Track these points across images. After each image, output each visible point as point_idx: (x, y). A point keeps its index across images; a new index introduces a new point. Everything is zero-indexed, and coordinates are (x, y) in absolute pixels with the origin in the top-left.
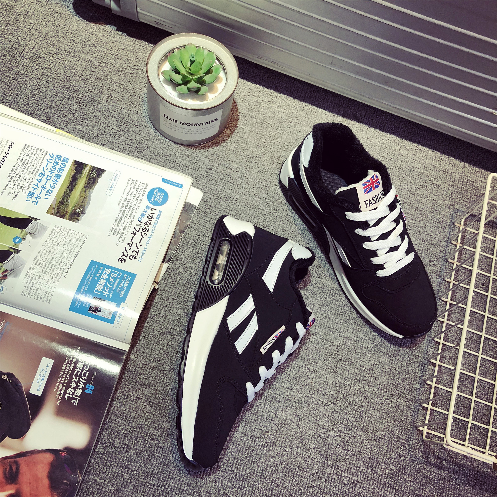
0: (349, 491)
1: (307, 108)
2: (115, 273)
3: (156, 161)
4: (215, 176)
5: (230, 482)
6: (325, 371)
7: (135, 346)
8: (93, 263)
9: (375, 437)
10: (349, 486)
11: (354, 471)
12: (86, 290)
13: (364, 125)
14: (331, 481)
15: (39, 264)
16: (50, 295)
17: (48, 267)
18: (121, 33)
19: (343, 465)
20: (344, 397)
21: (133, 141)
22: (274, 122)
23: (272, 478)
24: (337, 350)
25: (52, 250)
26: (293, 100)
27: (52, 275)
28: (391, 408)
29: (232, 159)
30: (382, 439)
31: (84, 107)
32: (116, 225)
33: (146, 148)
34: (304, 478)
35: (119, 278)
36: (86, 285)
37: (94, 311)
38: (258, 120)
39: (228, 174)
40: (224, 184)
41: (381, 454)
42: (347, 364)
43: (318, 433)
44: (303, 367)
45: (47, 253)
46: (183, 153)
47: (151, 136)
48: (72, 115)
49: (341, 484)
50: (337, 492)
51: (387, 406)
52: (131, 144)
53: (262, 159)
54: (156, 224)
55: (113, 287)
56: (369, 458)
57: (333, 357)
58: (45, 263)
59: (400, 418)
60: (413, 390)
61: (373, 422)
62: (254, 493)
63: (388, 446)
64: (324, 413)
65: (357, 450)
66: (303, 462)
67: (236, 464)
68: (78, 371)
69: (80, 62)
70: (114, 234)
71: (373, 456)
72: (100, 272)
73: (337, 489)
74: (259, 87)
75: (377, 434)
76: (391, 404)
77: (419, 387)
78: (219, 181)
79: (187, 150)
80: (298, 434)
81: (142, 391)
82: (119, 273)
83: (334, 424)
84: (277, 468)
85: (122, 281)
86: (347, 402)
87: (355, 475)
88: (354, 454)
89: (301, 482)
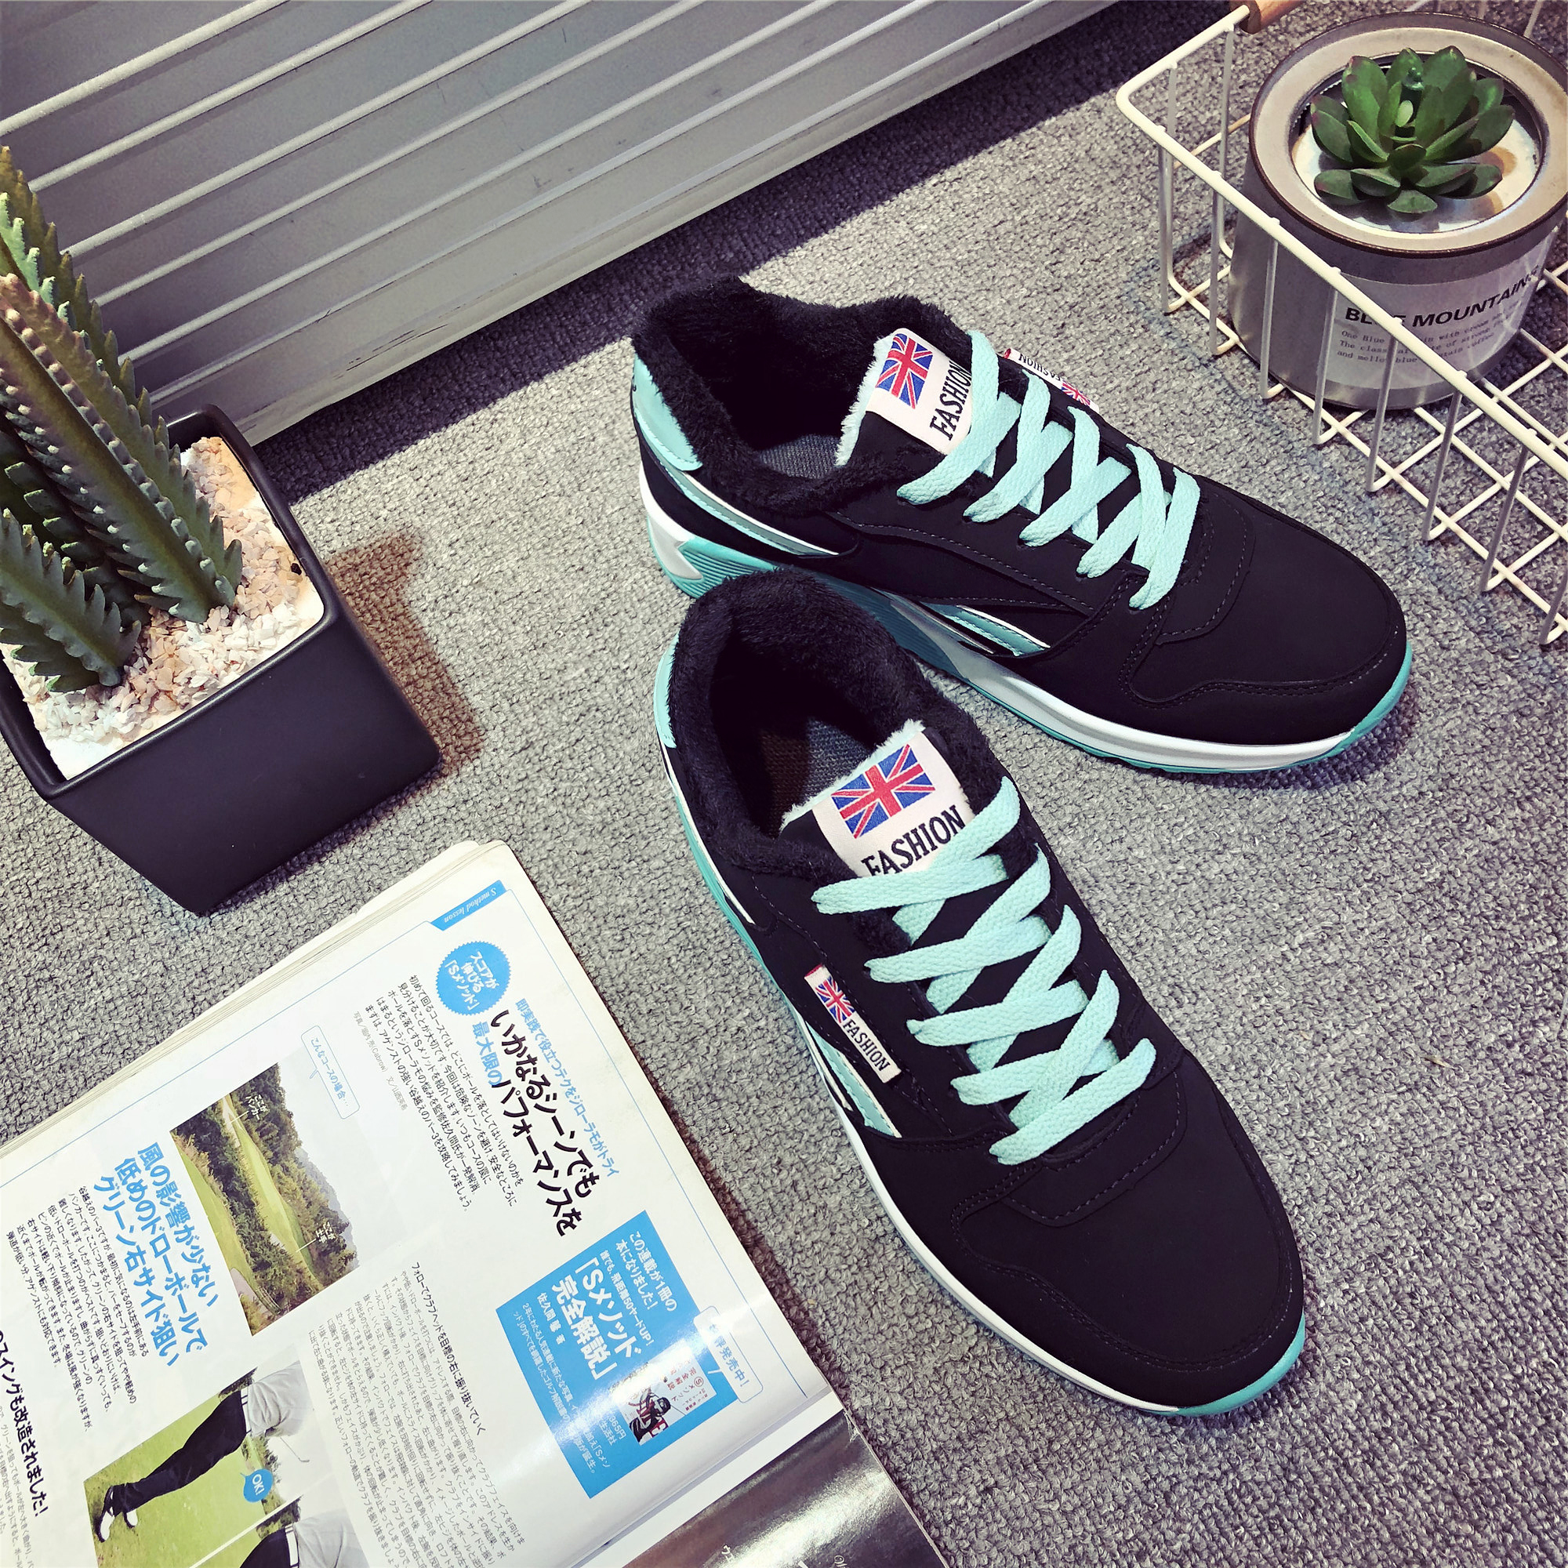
2: (588, 1272)
5: (1455, 1438)
8: (507, 1313)
12: (569, 1397)
15: (382, 1476)
16: (501, 1519)
17: (412, 1457)
20: (1467, 915)
23: (1540, 1311)
25: (374, 1404)
27: (447, 1464)
32: (455, 1162)
35: (614, 1272)
36: (555, 1385)
37: (655, 1424)
42: (1378, 832)
43: (1510, 1070)
44: (1290, 955)
45: (370, 1428)
54: (545, 1046)
55: (626, 1312)
58: (393, 1457)
62: (1543, 1399)
64: (1467, 1005)
67: (1415, 1377)
70: (475, 1187)
72: (551, 1314)
80: (1470, 1129)
82: (600, 1260)
83: (1522, 1005)
84: (1522, 1272)
85: (628, 1267)
86: (1487, 918)
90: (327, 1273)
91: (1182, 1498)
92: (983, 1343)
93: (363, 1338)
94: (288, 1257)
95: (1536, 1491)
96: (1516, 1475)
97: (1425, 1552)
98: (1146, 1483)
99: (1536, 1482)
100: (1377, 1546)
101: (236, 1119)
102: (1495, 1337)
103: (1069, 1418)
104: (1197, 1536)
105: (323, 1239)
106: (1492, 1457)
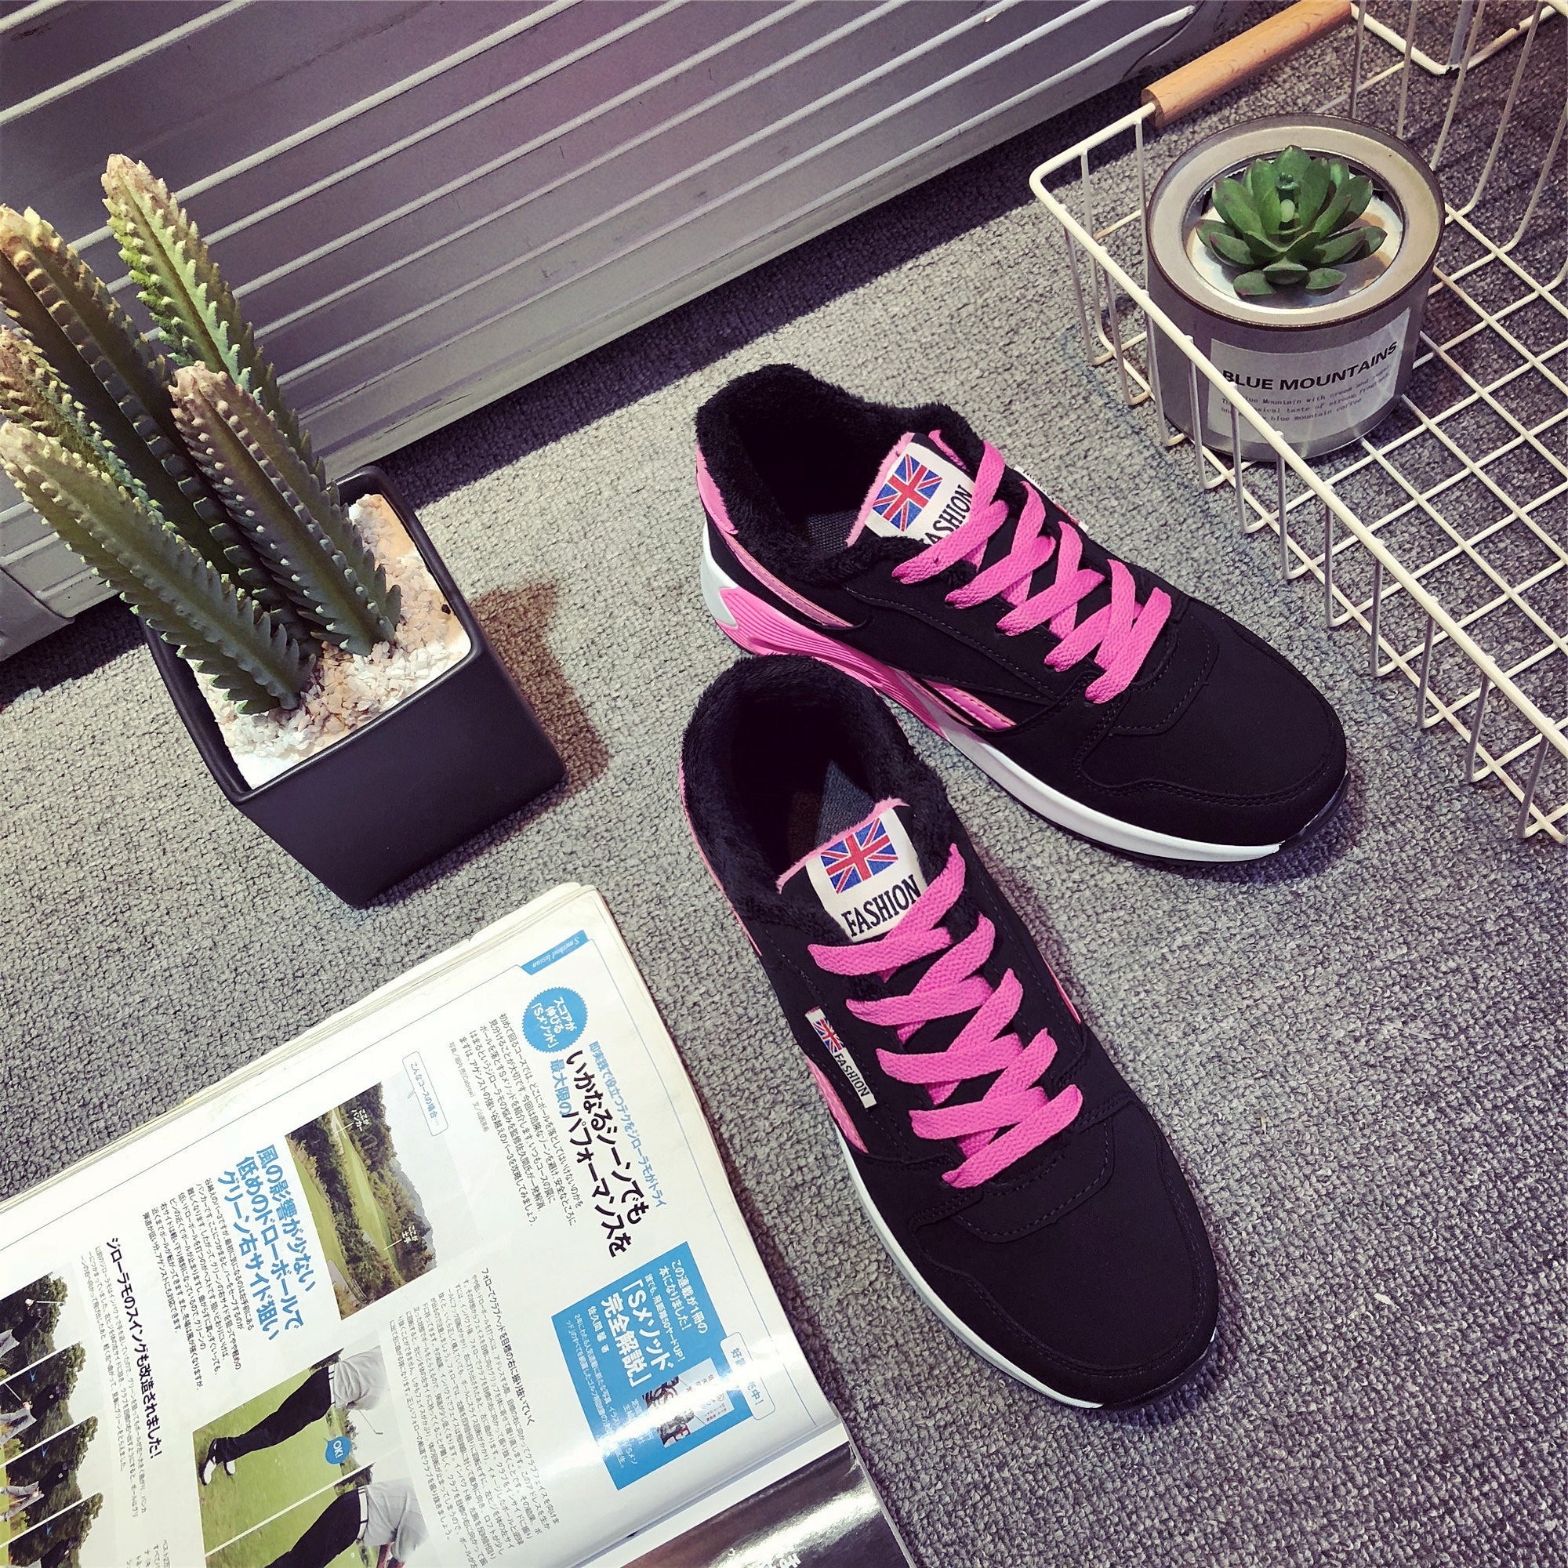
1: (603, 430)
6: (1225, 912)
9: (1490, 938)
11: (1529, 1059)
13: (761, 339)
14: (1502, 1134)
18: (57, 689)
19: (1491, 1072)
22: (563, 529)
23: (1362, 1271)
28: (1456, 839)
30: (1512, 926)
31: (127, 914)
34: (1434, 1191)
41: (1548, 961)
43: (1355, 1062)
44: (1169, 956)
48: (118, 957)
49: (1530, 1119)
50: (1542, 1146)
51: (1443, 843)
53: (616, 626)
56: (1532, 997)
61: (1451, 911)
62: (1358, 1346)
63: (1541, 927)
64: (1322, 1004)
65: (1483, 1007)
66: (1391, 1160)
69: (27, 833)
71: (1533, 984)
73: (1534, 1141)
75: (1489, 927)
76: (1447, 833)
80: (1315, 1112)
83: (1372, 1006)
84: (1350, 1236)
86: (1346, 928)
87: (1541, 1066)
88: (1488, 1023)
89: (1437, 1211)
90: (409, 1270)
91: (1039, 1420)
92: (882, 1278)
93: (436, 1331)
94: (376, 1254)
95: (1344, 1423)
96: (1328, 1409)
97: (1244, 1472)
98: (1010, 1406)
99: (1345, 1416)
100: (1203, 1466)
101: (342, 1129)
102: (1322, 1292)
103: (949, 1348)
104: (1050, 1452)
105: (408, 1240)
106: (1309, 1393)
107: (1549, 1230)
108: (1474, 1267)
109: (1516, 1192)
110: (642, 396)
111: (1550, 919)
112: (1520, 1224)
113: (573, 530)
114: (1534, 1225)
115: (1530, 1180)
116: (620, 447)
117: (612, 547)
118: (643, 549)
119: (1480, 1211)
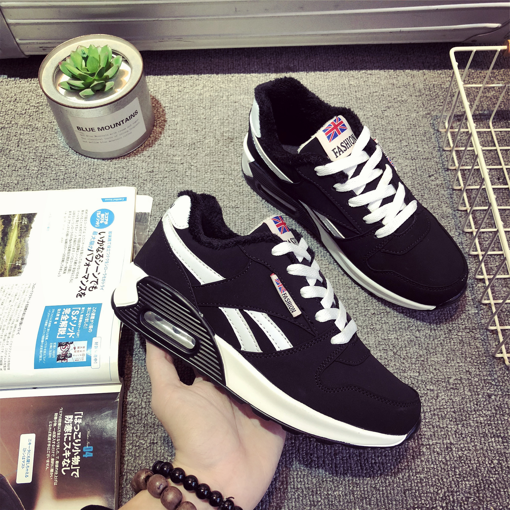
0: (446, 459)
2: (76, 310)
3: (89, 184)
4: (160, 176)
7: (130, 386)
8: (47, 309)
9: (449, 385)
10: (443, 453)
11: (443, 433)
16: (7, 360)
18: (13, 79)
19: (427, 431)
20: (395, 354)
21: (58, 174)
22: (204, 103)
24: (366, 305)
26: (217, 76)
29: (172, 153)
30: (459, 384)
32: (64, 264)
33: (74, 176)
34: (387, 464)
35: (82, 314)
36: (46, 333)
38: (187, 107)
39: (173, 169)
40: (172, 181)
41: (466, 402)
42: (382, 316)
46: (116, 166)
47: (76, 163)
49: (433, 454)
50: (432, 466)
51: (449, 344)
52: (58, 177)
53: (205, 142)
54: (109, 247)
55: (77, 325)
56: (454, 412)
57: (363, 314)
59: (469, 353)
60: (471, 317)
61: (440, 369)
63: (470, 390)
65: (435, 408)
68: (68, 436)
70: (65, 273)
71: (457, 408)
72: (58, 315)
73: (431, 463)
74: (176, 77)
75: (451, 381)
76: (452, 342)
77: (477, 312)
78: (165, 179)
79: (120, 162)
81: (155, 433)
82: (81, 309)
84: (349, 465)
85: (87, 315)
86: (401, 357)
87: (445, 438)
88: (434, 414)
89: (384, 471)
102: (329, 479)
107: (420, 497)
108: (387, 497)
109: (415, 478)
110: (253, 73)
111: (474, 388)
112: (411, 489)
113: (207, 104)
114: (416, 492)
115: (422, 476)
116: (237, 85)
117: (217, 116)
118: (227, 121)
119: (399, 478)
